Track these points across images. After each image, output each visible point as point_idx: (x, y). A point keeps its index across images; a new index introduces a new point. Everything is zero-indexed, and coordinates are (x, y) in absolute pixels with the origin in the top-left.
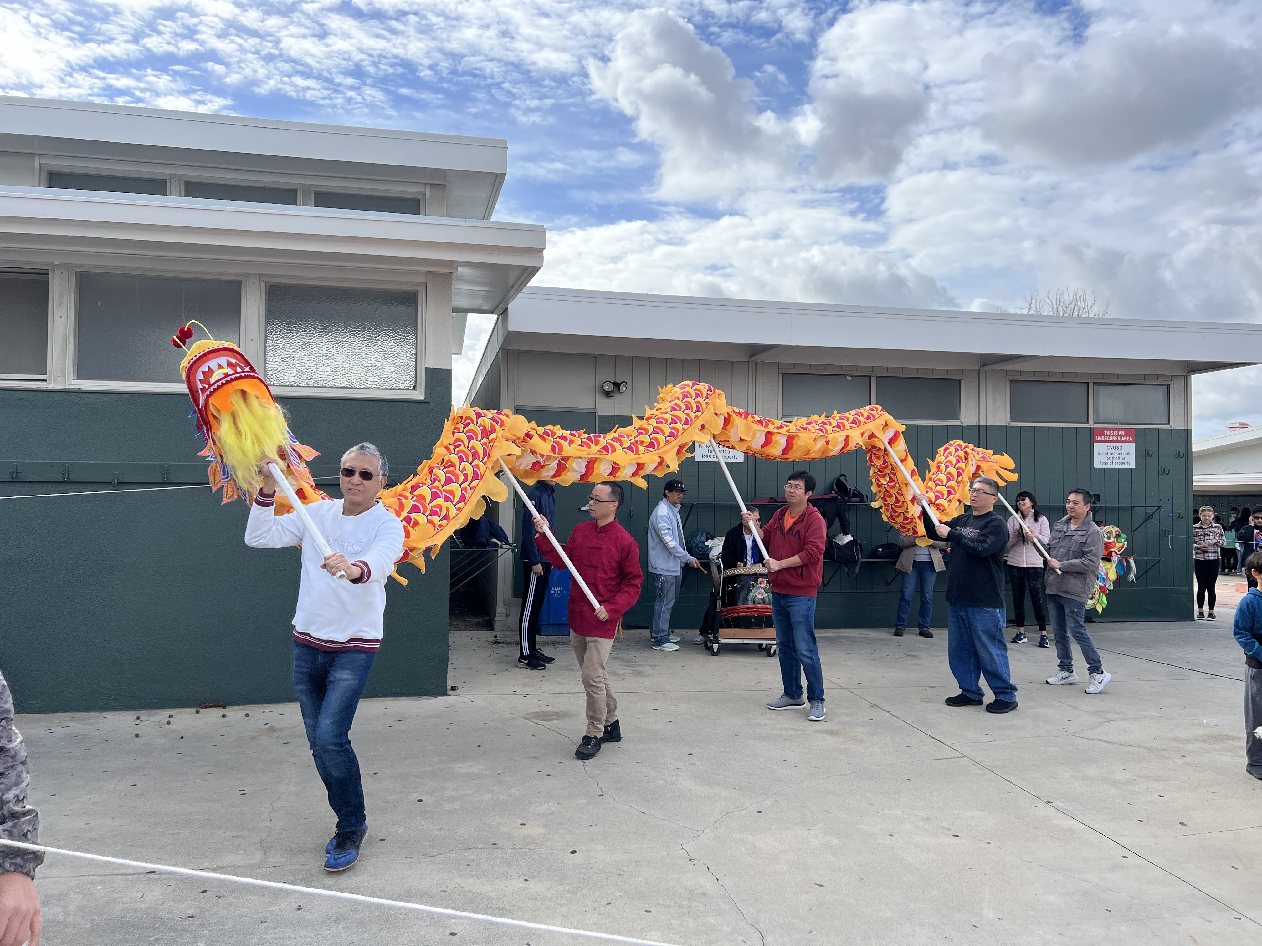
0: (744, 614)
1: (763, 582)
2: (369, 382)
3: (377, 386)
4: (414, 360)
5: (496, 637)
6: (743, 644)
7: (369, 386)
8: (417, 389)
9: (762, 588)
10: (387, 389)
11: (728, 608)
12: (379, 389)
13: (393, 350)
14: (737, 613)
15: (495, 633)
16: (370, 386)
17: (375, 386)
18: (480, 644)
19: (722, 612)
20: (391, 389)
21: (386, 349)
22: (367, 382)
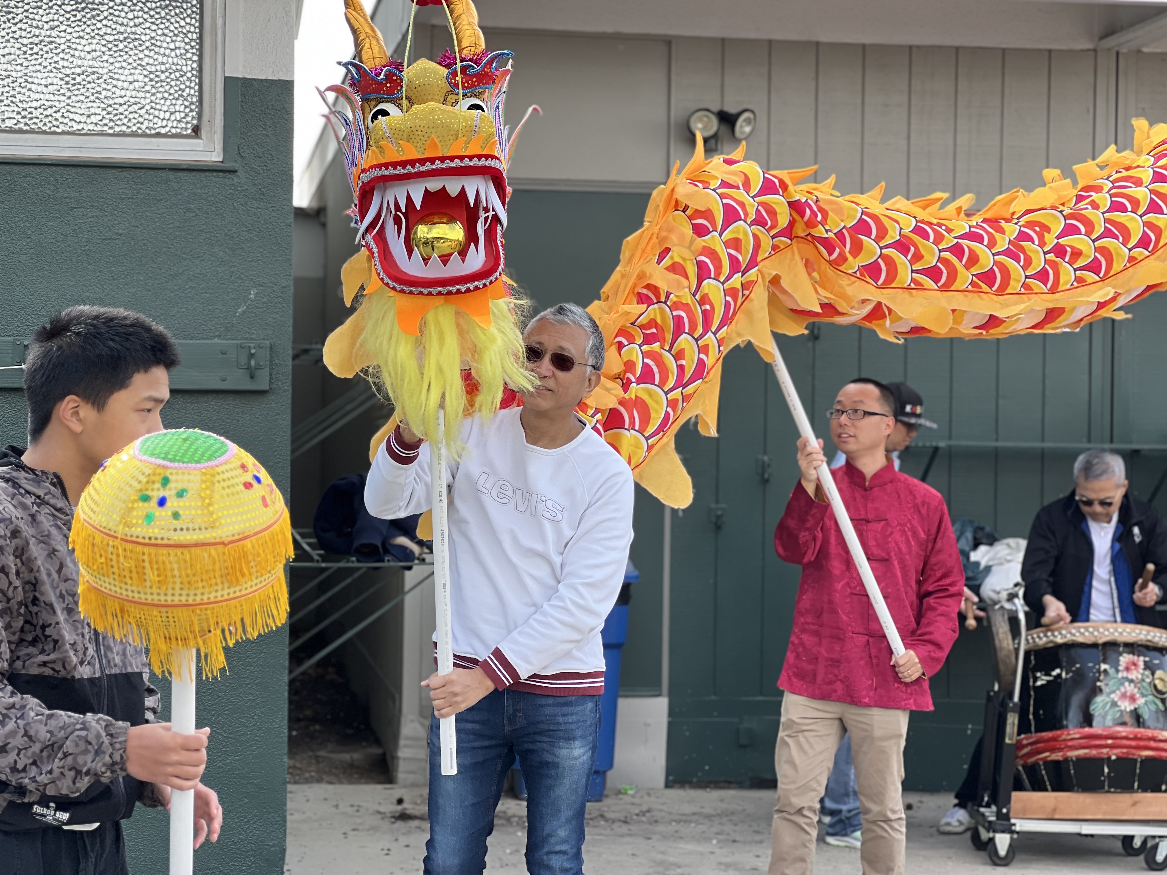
0: (1081, 752)
1: (1135, 664)
2: (77, 118)
3: (99, 128)
4: (195, 58)
5: (400, 801)
6: (1080, 835)
7: (76, 127)
8: (204, 133)
9: (1131, 681)
10: (123, 134)
11: (1035, 736)
12: (102, 134)
13: (139, 30)
14: (1060, 750)
15: (397, 792)
16: (80, 127)
17: (91, 127)
18: (359, 821)
19: (1019, 746)
20: (134, 134)
21: (122, 29)
22: (71, 116)
